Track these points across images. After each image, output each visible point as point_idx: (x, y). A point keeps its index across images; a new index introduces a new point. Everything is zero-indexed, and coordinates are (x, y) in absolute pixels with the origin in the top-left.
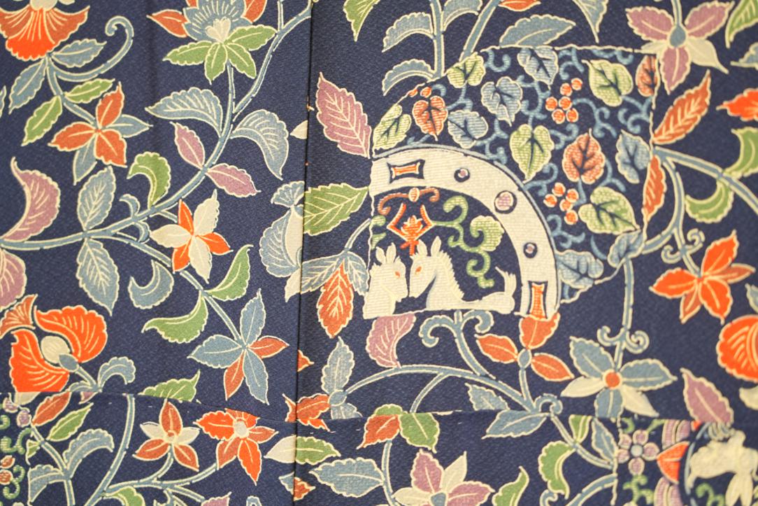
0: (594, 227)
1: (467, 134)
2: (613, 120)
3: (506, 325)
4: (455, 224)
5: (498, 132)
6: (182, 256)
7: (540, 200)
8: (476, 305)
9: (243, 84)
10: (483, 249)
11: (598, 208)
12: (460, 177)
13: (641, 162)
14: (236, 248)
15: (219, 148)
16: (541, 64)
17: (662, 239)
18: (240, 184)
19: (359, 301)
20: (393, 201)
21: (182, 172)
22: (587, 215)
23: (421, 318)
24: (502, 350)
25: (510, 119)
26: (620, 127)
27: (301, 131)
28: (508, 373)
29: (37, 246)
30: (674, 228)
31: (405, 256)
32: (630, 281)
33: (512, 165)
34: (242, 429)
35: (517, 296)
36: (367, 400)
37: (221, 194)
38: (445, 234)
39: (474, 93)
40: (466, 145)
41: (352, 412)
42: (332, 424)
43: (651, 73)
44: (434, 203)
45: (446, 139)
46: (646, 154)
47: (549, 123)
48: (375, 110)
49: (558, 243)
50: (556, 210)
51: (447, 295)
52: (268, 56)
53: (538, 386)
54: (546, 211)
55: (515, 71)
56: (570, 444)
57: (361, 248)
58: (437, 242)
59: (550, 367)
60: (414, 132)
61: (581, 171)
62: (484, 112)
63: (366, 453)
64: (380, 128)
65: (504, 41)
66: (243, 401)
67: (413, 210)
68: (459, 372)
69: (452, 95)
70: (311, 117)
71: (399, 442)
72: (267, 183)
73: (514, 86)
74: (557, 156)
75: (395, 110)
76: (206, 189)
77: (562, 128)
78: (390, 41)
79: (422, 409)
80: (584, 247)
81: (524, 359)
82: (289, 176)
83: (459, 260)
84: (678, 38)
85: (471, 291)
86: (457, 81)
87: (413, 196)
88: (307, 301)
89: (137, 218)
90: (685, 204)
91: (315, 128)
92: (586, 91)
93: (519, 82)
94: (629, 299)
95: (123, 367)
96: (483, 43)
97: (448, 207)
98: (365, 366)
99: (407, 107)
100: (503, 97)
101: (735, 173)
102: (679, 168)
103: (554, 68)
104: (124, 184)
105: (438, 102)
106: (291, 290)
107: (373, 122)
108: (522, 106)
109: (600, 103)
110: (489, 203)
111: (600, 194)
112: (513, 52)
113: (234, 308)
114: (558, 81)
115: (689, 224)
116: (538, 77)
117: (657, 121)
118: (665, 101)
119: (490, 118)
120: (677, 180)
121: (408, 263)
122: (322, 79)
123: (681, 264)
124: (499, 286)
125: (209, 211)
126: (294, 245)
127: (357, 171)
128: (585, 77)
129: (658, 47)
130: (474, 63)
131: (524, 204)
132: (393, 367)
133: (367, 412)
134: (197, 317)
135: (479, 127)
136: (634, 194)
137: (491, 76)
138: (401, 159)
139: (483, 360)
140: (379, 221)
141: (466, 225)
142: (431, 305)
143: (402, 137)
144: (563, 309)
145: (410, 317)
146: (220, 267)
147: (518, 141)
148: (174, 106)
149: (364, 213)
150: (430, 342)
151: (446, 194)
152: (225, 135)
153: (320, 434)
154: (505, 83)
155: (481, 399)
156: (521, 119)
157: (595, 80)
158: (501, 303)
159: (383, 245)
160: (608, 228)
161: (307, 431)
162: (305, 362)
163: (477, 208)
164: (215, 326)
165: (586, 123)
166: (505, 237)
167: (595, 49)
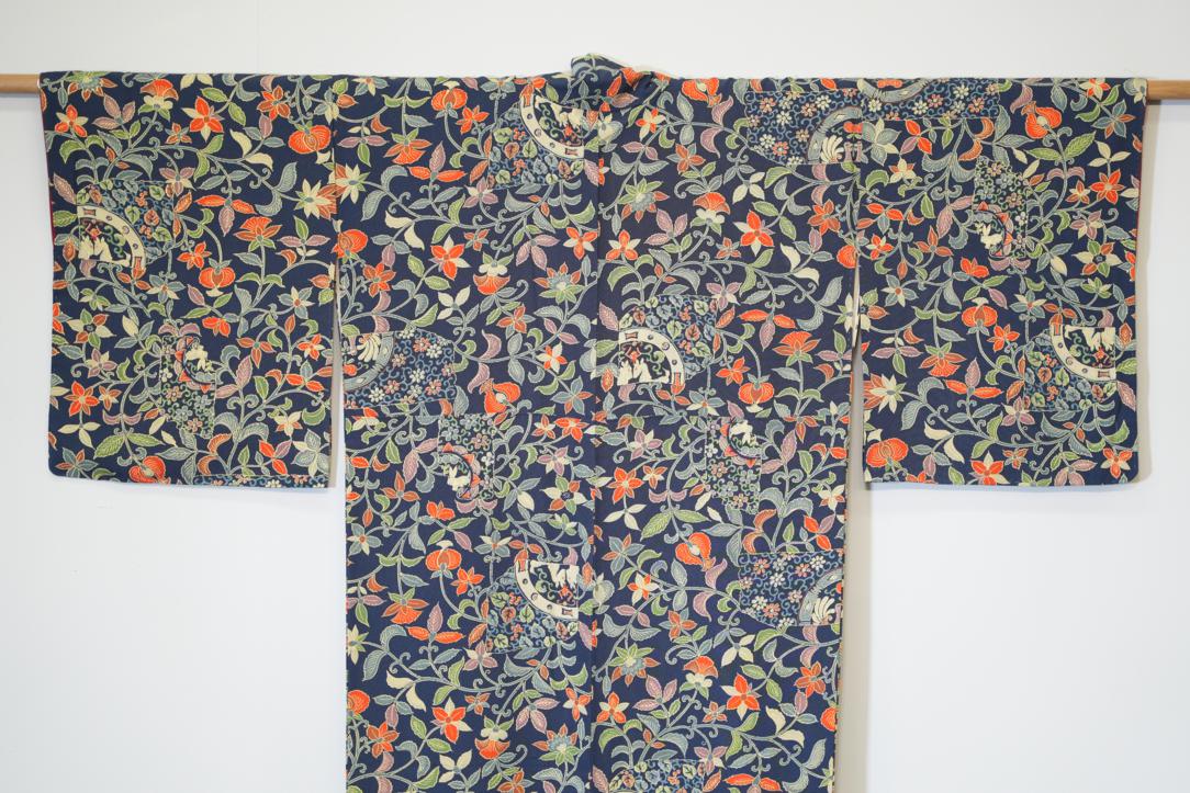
0: (696, 354)
1: (652, 324)
2: (702, 320)
3: (666, 387)
4: (649, 354)
5: (663, 323)
6: (548, 364)
7: (677, 346)
8: (656, 381)
9: (571, 305)
10: (657, 362)
11: (698, 349)
12: (650, 338)
13: (712, 334)
14: (569, 361)
15: (562, 327)
16: (677, 301)
17: (720, 359)
18: (571, 340)
19: (616, 380)
20: (627, 346)
21: (547, 335)
22: (694, 351)
23: (637, 385)
24: (665, 395)
25: (667, 319)
26: (705, 322)
27: (595, 322)
28: (667, 403)
29: (492, 361)
30: (724, 355)
31: (631, 364)
32: (709, 372)
33: (668, 334)
34: (572, 424)
35: (670, 377)
36: (619, 413)
37: (563, 344)
38: (645, 357)
39: (654, 310)
40: (652, 327)
41: (615, 417)
42: (608, 421)
43: (715, 305)
44: (641, 347)
45: (645, 325)
46: (714, 331)
47: (680, 320)
48: (620, 315)
49: (684, 360)
50: (684, 349)
51: (646, 377)
52: (581, 295)
53: (678, 407)
54: (680, 350)
55: (668, 303)
56: (691, 425)
57: (616, 361)
58: (642, 360)
59: (682, 401)
60: (634, 323)
61: (692, 336)
62: (658, 316)
63: (619, 431)
64: (621, 321)
65: (665, 292)
66: (573, 414)
67: (634, 349)
68: (650, 403)
69: (647, 310)
70: (598, 317)
71: (631, 427)
72: (582, 339)
73: (668, 308)
74: (683, 331)
75: (627, 315)
76: (557, 341)
77: (685, 322)
78: (625, 292)
79: (639, 415)
80: (694, 361)
81: (673, 398)
82: (591, 337)
83: (650, 366)
84: (724, 294)
85: (654, 376)
86: (648, 306)
87: (634, 344)
88: (598, 380)
89: (531, 351)
90: (727, 347)
91: (599, 321)
92: (693, 310)
93: (670, 307)
94: (709, 378)
95: (527, 404)
96: (657, 293)
97: (646, 348)
98: (618, 401)
99: (631, 314)
100: (664, 311)
101: (743, 337)
102: (725, 336)
103: (682, 302)
104: (525, 339)
105: (642, 313)
106: (592, 376)
107: (619, 319)
108: (671, 314)
109: (698, 314)
110: (660, 346)
111: (699, 344)
112: (668, 297)
113: (568, 383)
114: (683, 307)
115: (728, 354)
116: (676, 305)
117: (717, 320)
118: (720, 314)
119: (660, 318)
120: (724, 340)
121: (633, 367)
122: (601, 304)
123: (726, 367)
124: (664, 374)
125: (558, 349)
126: (593, 361)
127: (614, 336)
128: (693, 305)
129: (717, 297)
130: (654, 300)
131: (672, 347)
132: (627, 401)
133: (619, 416)
134: (554, 385)
135: (656, 321)
136: (710, 344)
137: (660, 304)
138: (629, 332)
139: (659, 399)
140: (622, 353)
141: (652, 354)
142: (641, 381)
143: (630, 324)
144: (686, 382)
145: (634, 385)
146: (563, 368)
147: (670, 326)
148: (544, 312)
149: (617, 350)
150: (641, 393)
151: (645, 344)
152: (564, 323)
153: (604, 425)
154: (665, 307)
155: (658, 412)
156: (670, 319)
157: (696, 307)
158: (665, 380)
159: (624, 360)
160: (701, 355)
161: (599, 424)
162: (598, 400)
163: (656, 348)
164: (561, 388)
165: (693, 321)
166: (666, 358)
167: (696, 296)
